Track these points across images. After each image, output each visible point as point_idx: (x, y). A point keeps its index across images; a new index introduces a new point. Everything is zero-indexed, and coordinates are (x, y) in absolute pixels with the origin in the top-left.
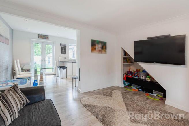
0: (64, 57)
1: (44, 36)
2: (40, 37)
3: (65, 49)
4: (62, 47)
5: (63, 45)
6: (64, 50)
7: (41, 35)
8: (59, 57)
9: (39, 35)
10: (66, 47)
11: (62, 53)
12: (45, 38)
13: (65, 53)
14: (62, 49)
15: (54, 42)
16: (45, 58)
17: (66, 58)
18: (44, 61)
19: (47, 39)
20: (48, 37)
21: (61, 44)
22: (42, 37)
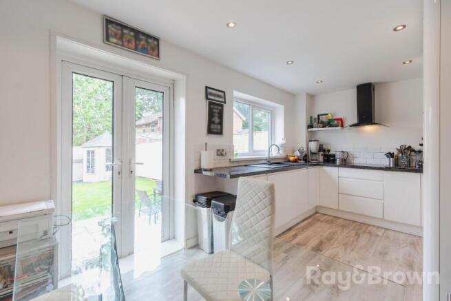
0: (218, 151)
2: (115, 36)
4: (210, 104)
5: (214, 95)
6: (217, 120)
7: (123, 26)
8: (204, 153)
9: (109, 21)
10: (224, 105)
11: (210, 131)
12: (144, 50)
13: (220, 133)
14: (211, 114)
15: (174, 80)
16: (130, 162)
17: (224, 153)
18: (129, 172)
19: (155, 53)
20: (158, 45)
21: (207, 88)
22: (129, 41)
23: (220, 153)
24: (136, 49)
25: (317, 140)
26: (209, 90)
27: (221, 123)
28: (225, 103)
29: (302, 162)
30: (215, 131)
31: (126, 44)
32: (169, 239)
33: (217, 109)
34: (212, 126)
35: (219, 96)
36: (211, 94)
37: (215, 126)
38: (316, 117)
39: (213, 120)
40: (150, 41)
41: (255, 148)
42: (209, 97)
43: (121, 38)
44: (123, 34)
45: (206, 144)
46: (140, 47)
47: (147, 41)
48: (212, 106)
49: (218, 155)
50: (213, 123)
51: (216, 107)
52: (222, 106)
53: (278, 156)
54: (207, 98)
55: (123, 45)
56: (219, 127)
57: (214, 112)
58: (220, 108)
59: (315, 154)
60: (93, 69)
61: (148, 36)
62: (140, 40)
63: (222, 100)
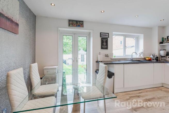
0: (105, 55)
1: (77, 21)
2: (71, 24)
3: (107, 42)
4: (102, 38)
5: (104, 35)
6: (105, 44)
7: (73, 21)
8: (99, 56)
9: (70, 21)
10: (108, 38)
11: (102, 48)
12: (79, 26)
13: (107, 48)
14: (102, 42)
15: (90, 32)
16: (77, 58)
17: (108, 56)
18: (76, 61)
19: (82, 26)
20: (83, 23)
21: (101, 33)
22: (75, 24)
23: (107, 56)
24: (77, 26)
25: (165, 50)
26: (101, 34)
27: (107, 45)
28: (109, 37)
29: (155, 61)
30: (104, 48)
31: (74, 25)
32: (89, 83)
33: (105, 40)
34: (103, 46)
35: (106, 35)
36: (102, 35)
37: (104, 46)
38: (166, 38)
39: (103, 44)
40: (81, 22)
41: (126, 54)
42: (102, 36)
43: (72, 24)
44: (73, 23)
45: (100, 53)
46: (78, 25)
47: (80, 23)
48: (103, 39)
49: (105, 56)
50: (103, 45)
51: (104, 39)
52: (107, 39)
53: (140, 57)
54: (101, 37)
55: (73, 26)
56: (106, 46)
57: (104, 41)
58: (106, 39)
59: (164, 57)
60: (67, 34)
61: (80, 21)
62: (78, 23)
63: (108, 36)
